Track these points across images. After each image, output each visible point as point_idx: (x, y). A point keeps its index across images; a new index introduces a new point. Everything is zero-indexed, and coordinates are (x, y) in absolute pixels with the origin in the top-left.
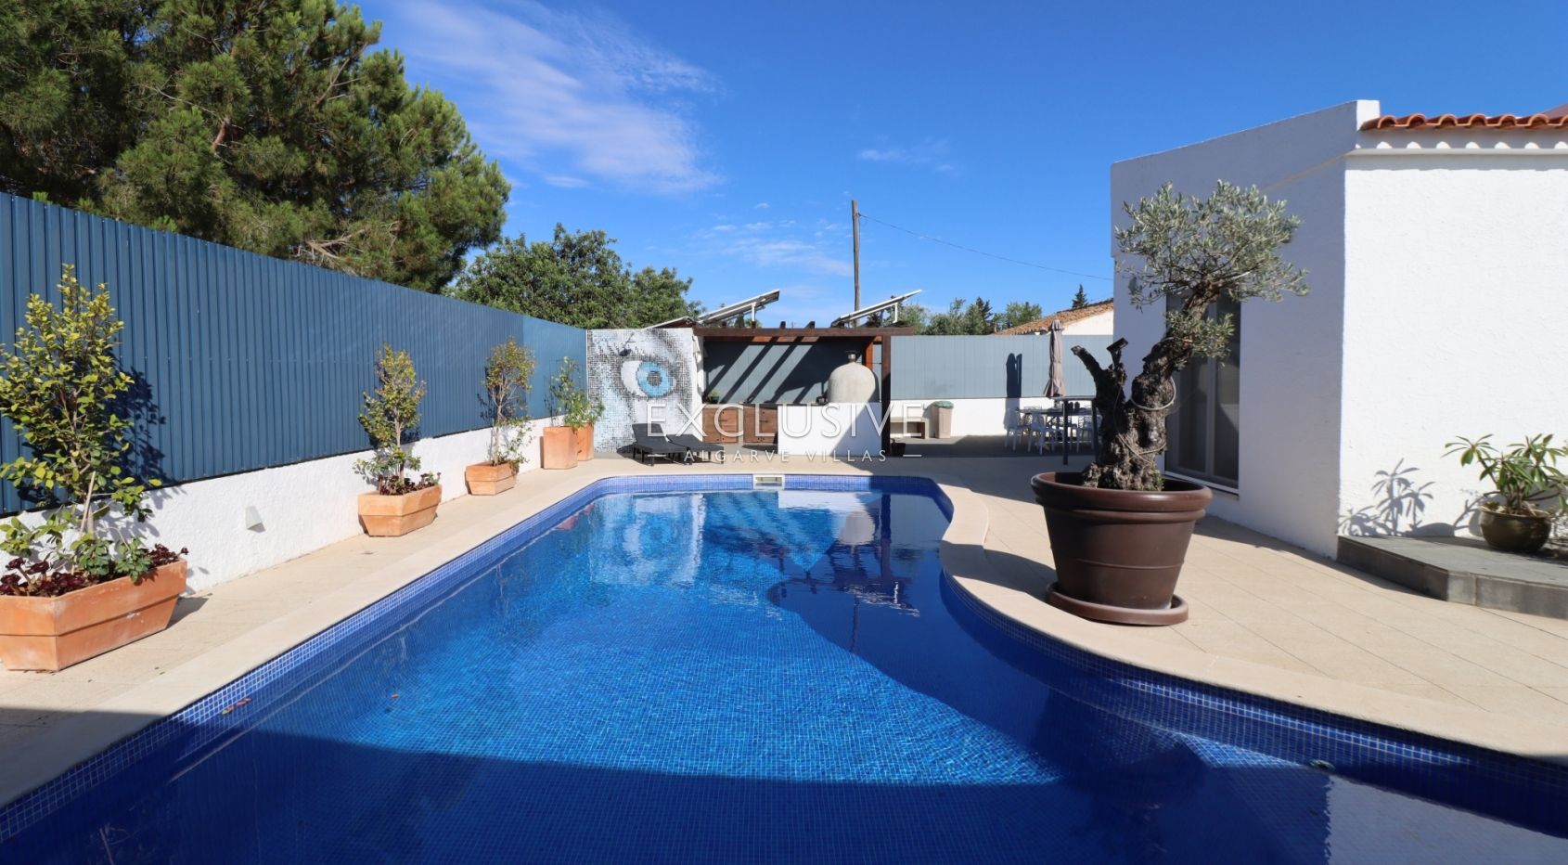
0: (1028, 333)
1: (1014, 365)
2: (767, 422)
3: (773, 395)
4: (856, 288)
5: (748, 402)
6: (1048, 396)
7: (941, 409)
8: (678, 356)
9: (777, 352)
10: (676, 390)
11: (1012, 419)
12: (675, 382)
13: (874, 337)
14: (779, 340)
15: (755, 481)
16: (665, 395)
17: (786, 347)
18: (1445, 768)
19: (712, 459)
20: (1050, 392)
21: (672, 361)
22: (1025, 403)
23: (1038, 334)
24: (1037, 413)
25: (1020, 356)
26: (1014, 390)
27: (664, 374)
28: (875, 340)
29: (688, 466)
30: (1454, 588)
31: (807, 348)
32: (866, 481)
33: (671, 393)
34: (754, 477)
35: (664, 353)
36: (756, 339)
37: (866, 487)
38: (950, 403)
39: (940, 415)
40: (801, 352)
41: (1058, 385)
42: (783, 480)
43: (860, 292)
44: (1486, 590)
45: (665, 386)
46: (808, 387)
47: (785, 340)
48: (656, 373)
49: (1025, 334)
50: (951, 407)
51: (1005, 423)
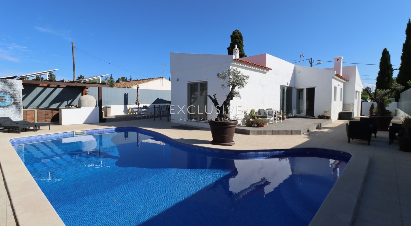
0: (123, 88)
1: (126, 96)
2: (47, 114)
3: (48, 105)
4: (74, 71)
5: (37, 108)
6: (137, 104)
7: (108, 108)
8: (15, 90)
9: (49, 90)
10: (14, 104)
11: (126, 110)
12: (13, 100)
13: (86, 87)
14: (50, 86)
15: (74, 134)
16: (8, 106)
17: (53, 89)
19: (40, 129)
20: (137, 103)
21: (11, 92)
22: (129, 106)
23: (127, 88)
24: (132, 109)
25: (127, 94)
26: (126, 103)
27: (7, 97)
28: (86, 88)
30: (250, 133)
31: (61, 89)
32: (114, 129)
33: (11, 105)
34: (74, 132)
35: (7, 89)
36: (41, 85)
37: (114, 131)
38: (110, 106)
39: (108, 110)
40: (59, 91)
41: (139, 101)
42: (85, 132)
43: (75, 72)
44: (254, 132)
45: (8, 102)
46: (62, 102)
47: (53, 86)
48: (3, 97)
49: (122, 88)
50: (111, 108)
51: (124, 111)
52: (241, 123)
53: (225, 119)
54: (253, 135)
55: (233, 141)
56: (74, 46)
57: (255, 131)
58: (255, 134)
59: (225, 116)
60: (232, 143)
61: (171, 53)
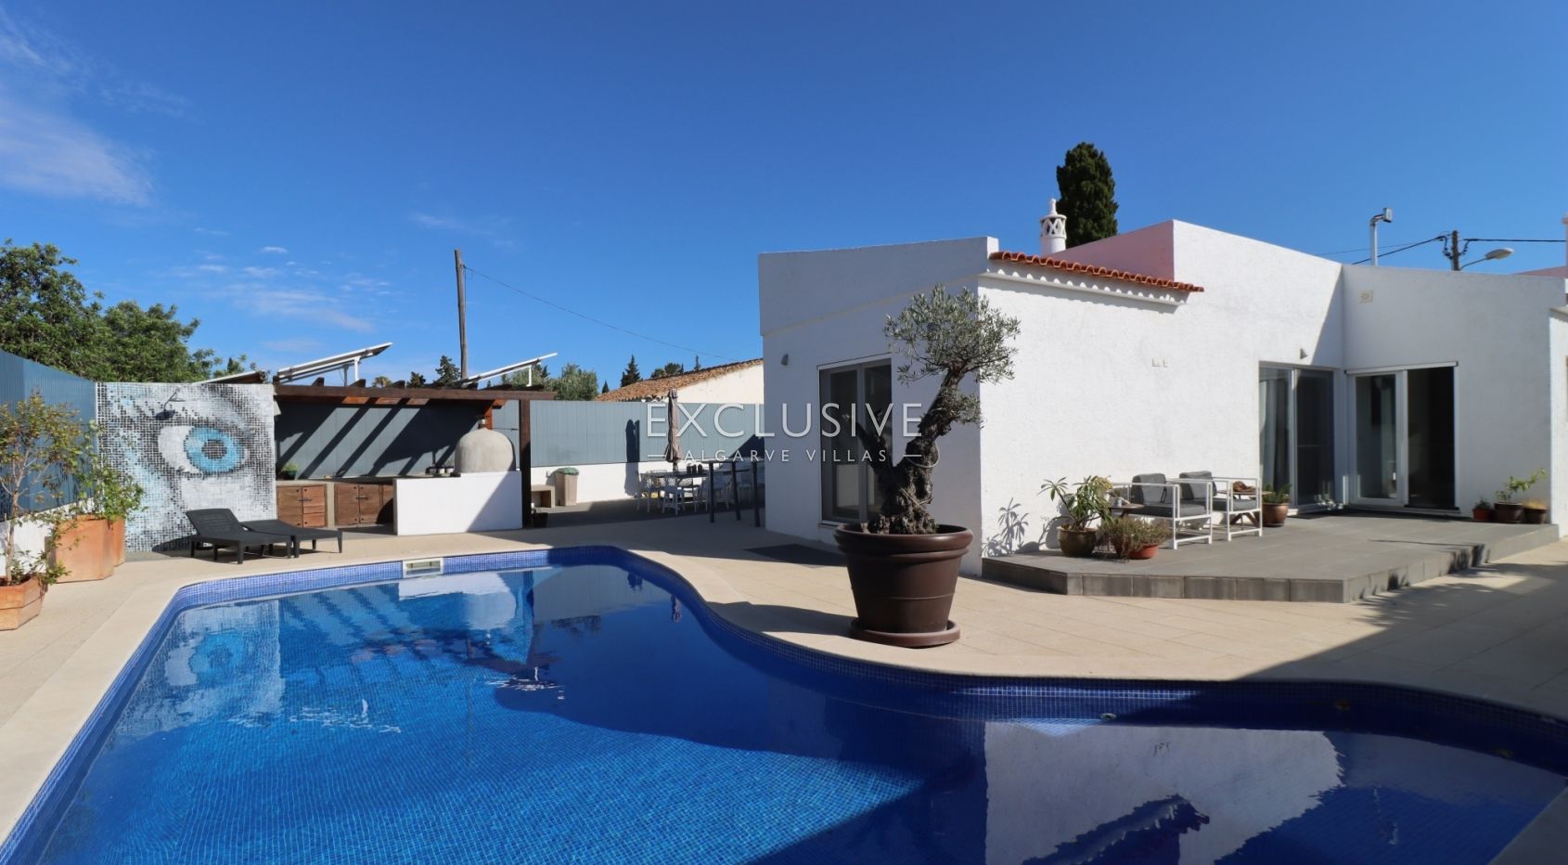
0: (633, 400)
1: (633, 431)
2: (366, 498)
3: (371, 467)
4: (463, 347)
5: (338, 477)
6: (668, 459)
7: (567, 476)
8: (252, 420)
9: (374, 416)
10: (250, 464)
11: (632, 481)
12: (247, 453)
13: (493, 401)
14: (378, 402)
15: (405, 568)
16: (231, 471)
17: (387, 411)
18: (1186, 701)
19: (317, 549)
20: (672, 457)
21: (242, 426)
22: (643, 468)
23: (644, 401)
24: (655, 476)
25: (638, 422)
26: (633, 456)
27: (229, 443)
28: (494, 404)
29: (293, 559)
30: (1071, 585)
31: (414, 412)
32: (544, 554)
33: (242, 467)
34: (404, 563)
35: (229, 415)
36: (348, 400)
37: (545, 561)
38: (575, 470)
39: (566, 481)
40: (405, 417)
41: (676, 449)
42: (442, 564)
43: (467, 351)
44: (1088, 582)
45: (232, 458)
46: (416, 456)
47: (387, 402)
48: (217, 442)
49: (629, 400)
50: (577, 474)
51: (625, 487)
52: (1044, 540)
53: (910, 521)
54: (1083, 594)
55: (950, 625)
56: (461, 261)
57: (1094, 578)
58: (1094, 593)
59: (911, 509)
60: (945, 632)
61: (762, 256)
